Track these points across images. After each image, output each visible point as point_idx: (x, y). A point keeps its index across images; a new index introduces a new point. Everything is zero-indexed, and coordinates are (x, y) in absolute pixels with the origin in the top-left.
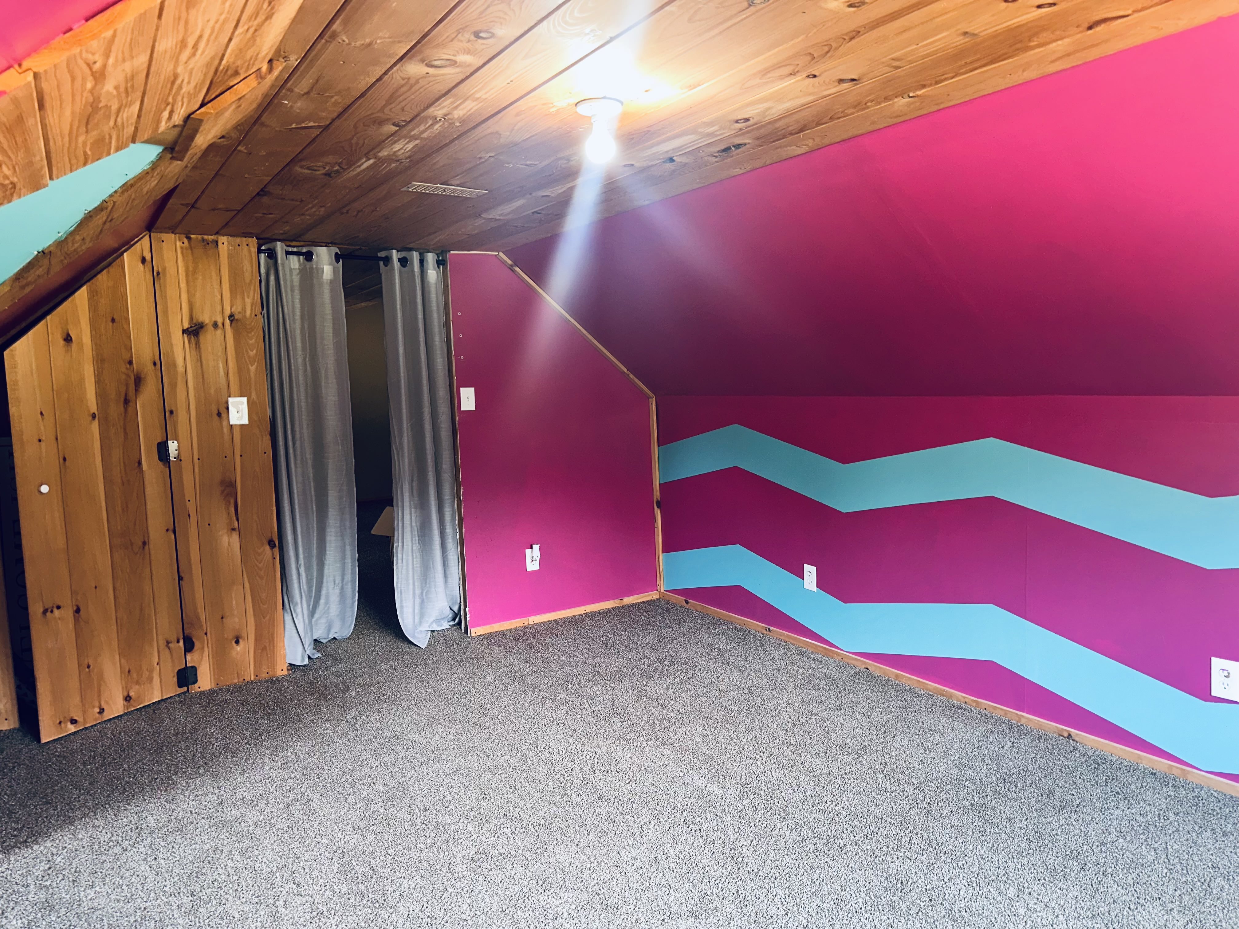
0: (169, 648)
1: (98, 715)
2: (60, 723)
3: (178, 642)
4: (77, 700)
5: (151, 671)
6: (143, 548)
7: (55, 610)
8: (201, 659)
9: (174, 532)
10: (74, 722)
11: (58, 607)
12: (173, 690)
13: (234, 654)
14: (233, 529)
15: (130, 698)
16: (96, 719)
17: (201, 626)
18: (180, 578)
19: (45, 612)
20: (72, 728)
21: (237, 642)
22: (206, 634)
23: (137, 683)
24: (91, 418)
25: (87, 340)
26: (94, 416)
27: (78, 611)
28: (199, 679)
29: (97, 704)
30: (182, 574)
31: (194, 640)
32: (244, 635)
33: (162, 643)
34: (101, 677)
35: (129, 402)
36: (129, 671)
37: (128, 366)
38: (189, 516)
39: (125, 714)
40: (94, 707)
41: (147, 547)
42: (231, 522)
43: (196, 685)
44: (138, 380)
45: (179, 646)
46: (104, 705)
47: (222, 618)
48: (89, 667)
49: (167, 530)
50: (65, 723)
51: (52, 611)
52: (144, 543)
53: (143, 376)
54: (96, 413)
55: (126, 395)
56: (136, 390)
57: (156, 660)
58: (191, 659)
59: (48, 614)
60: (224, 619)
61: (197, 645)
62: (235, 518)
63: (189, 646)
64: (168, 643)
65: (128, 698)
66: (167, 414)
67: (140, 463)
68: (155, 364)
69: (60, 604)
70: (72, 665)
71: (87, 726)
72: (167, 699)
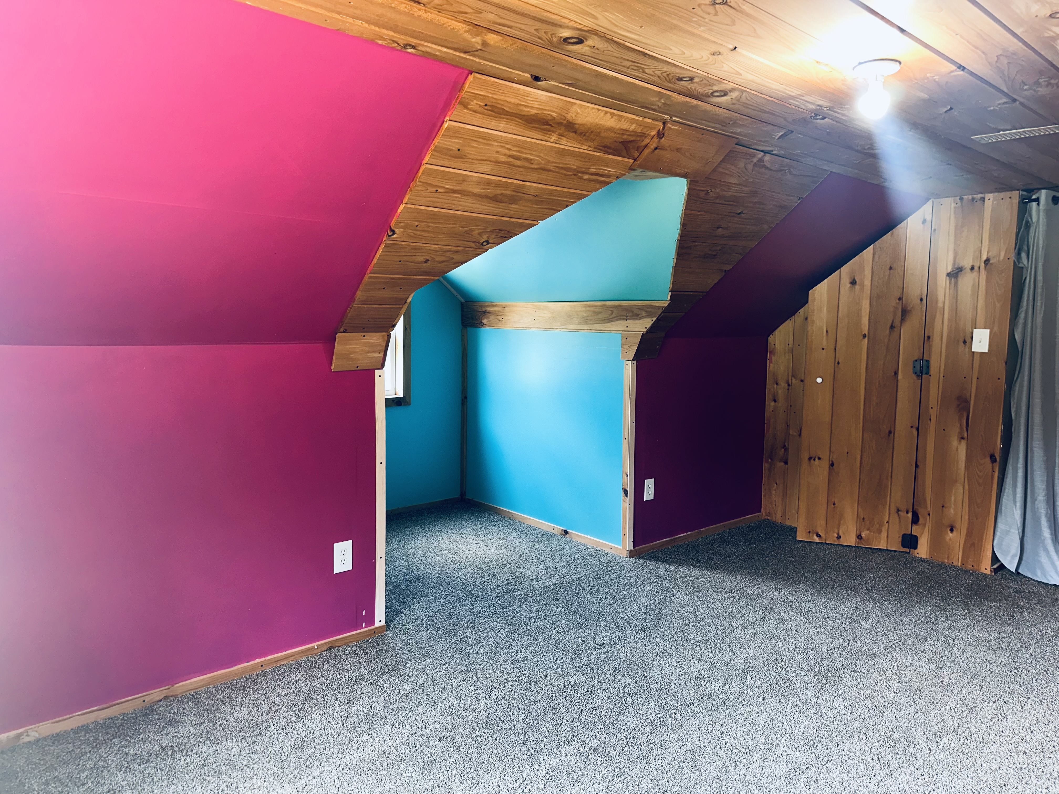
0: (899, 515)
1: (835, 539)
2: (809, 532)
3: (907, 512)
4: (823, 522)
5: (881, 525)
6: (889, 436)
7: (817, 459)
8: (922, 533)
9: (918, 429)
10: (819, 536)
11: (819, 459)
12: (896, 546)
13: (948, 538)
14: (963, 438)
15: (862, 538)
16: (834, 541)
17: (926, 507)
18: (917, 466)
19: (810, 459)
20: (817, 540)
21: (952, 530)
22: (929, 515)
23: (868, 529)
24: (862, 337)
25: (867, 283)
26: (864, 336)
27: (832, 465)
28: (919, 546)
29: (836, 531)
30: (918, 464)
31: (919, 515)
32: (958, 525)
33: (893, 510)
34: (842, 516)
35: (894, 327)
36: (863, 519)
37: (898, 301)
38: (930, 419)
39: (855, 547)
40: (834, 532)
41: (892, 435)
42: (961, 433)
43: (916, 551)
44: (905, 313)
45: (908, 517)
46: (841, 534)
47: (943, 507)
48: (834, 504)
49: (912, 427)
50: (813, 534)
51: (814, 460)
52: (890, 432)
53: (909, 309)
54: (867, 334)
55: (893, 322)
56: (902, 320)
57: (887, 519)
58: (916, 530)
59: (812, 461)
60: (944, 508)
61: (921, 520)
62: (965, 429)
63: (916, 520)
64: (898, 510)
65: (859, 537)
66: (926, 338)
67: (896, 373)
68: (921, 300)
69: (820, 456)
70: (822, 498)
71: (827, 542)
72: (891, 551)
